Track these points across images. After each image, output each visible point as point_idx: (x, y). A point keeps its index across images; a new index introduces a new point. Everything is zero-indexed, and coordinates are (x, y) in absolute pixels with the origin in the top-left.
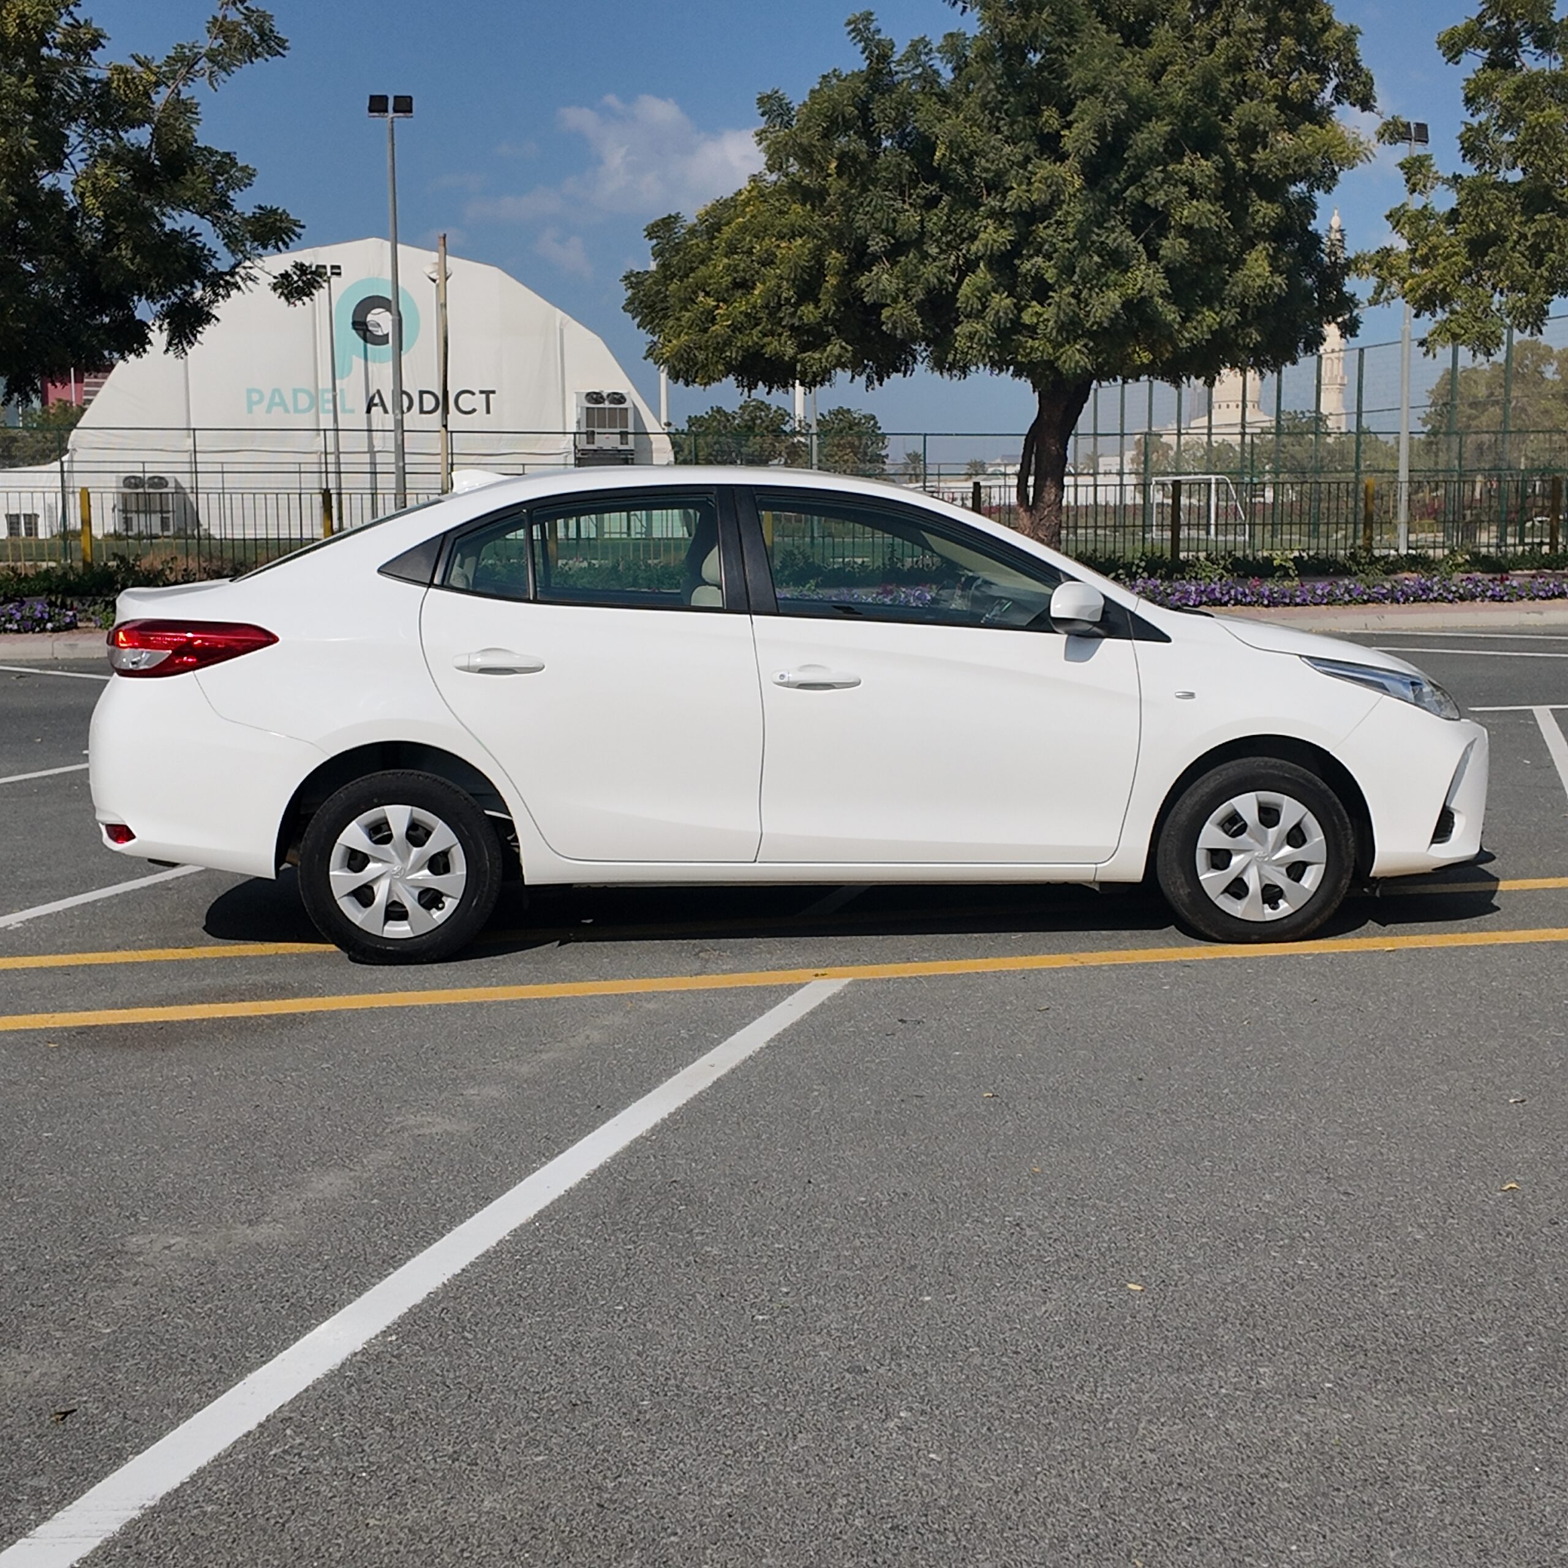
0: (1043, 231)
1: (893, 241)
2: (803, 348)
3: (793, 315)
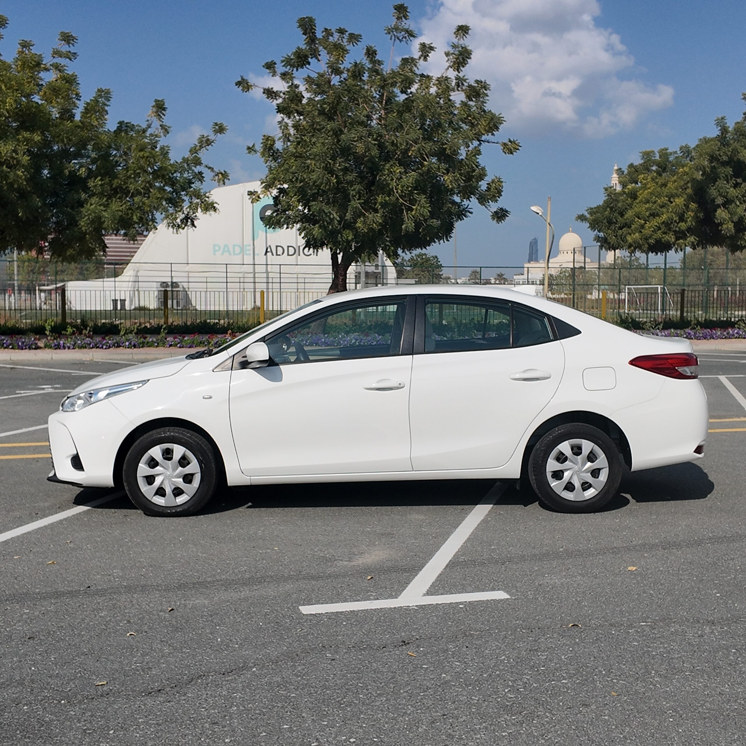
1: (725, 200)
3: (676, 227)
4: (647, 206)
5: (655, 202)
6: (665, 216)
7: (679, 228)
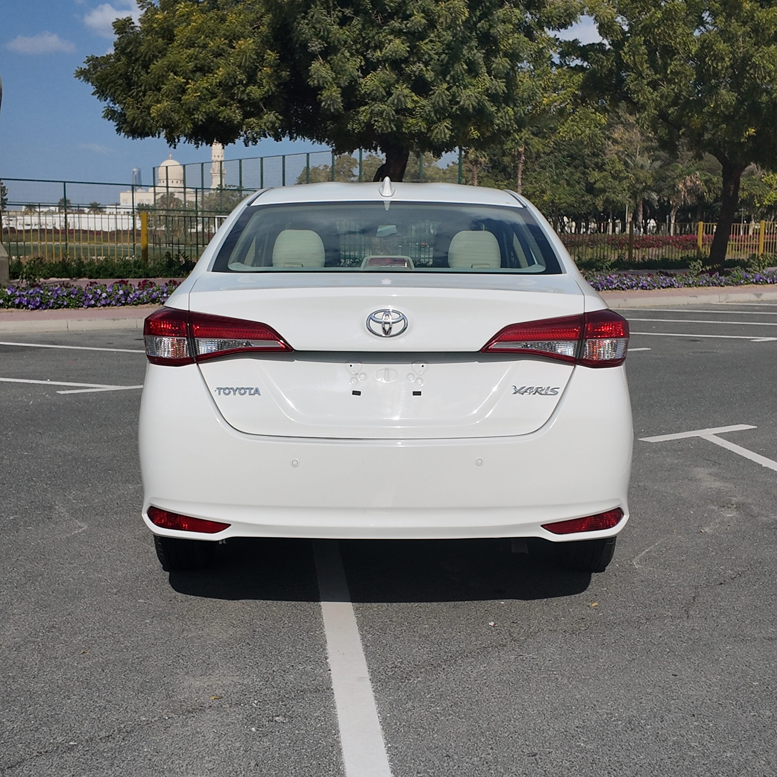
0: (425, 46)
1: (326, 45)
2: (247, 115)
3: (243, 92)
4: (191, 51)
5: (205, 46)
6: (221, 72)
7: (248, 94)
